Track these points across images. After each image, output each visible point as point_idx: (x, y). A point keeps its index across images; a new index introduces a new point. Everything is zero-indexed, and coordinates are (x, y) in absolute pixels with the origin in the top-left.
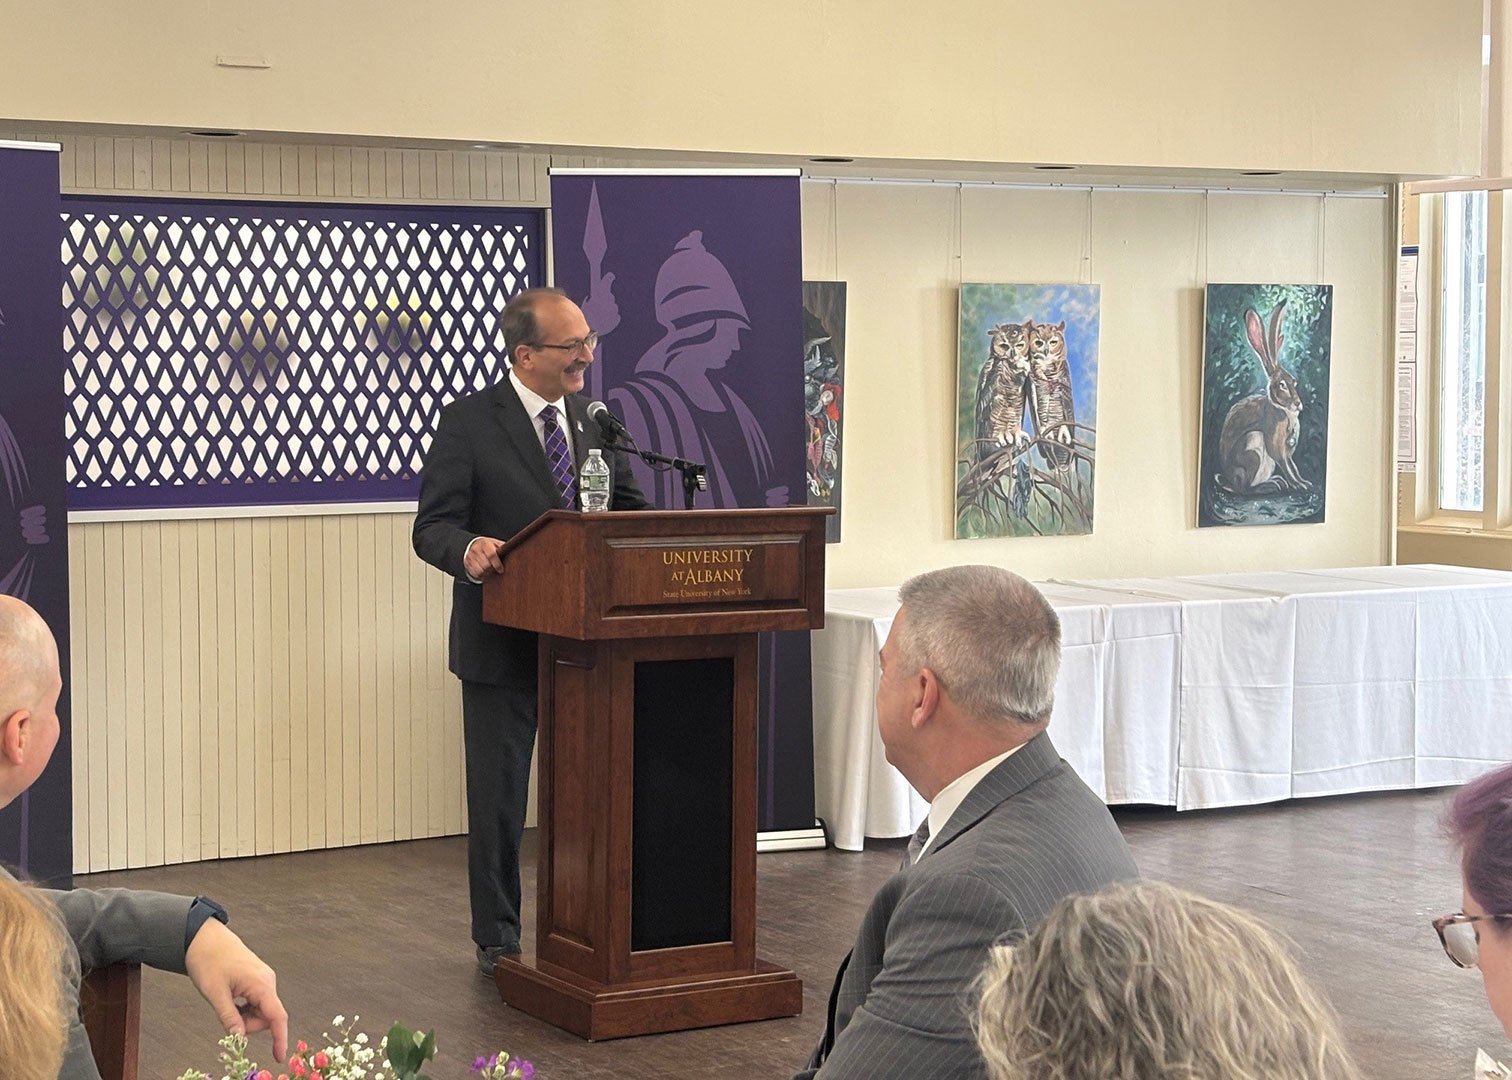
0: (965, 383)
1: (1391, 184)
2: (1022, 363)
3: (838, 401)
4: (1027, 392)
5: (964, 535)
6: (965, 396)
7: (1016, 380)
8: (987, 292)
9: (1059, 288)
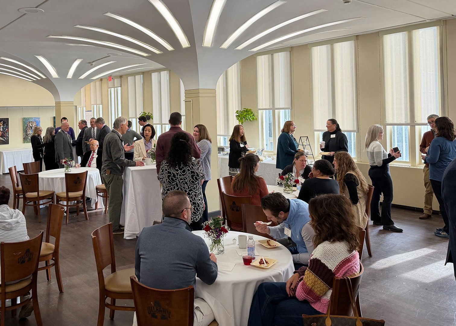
0: (24, 127)
1: (76, 106)
2: (31, 125)
3: (8, 130)
4: (32, 128)
5: (24, 143)
6: (24, 129)
7: (30, 127)
8: (26, 118)
9: (35, 118)
